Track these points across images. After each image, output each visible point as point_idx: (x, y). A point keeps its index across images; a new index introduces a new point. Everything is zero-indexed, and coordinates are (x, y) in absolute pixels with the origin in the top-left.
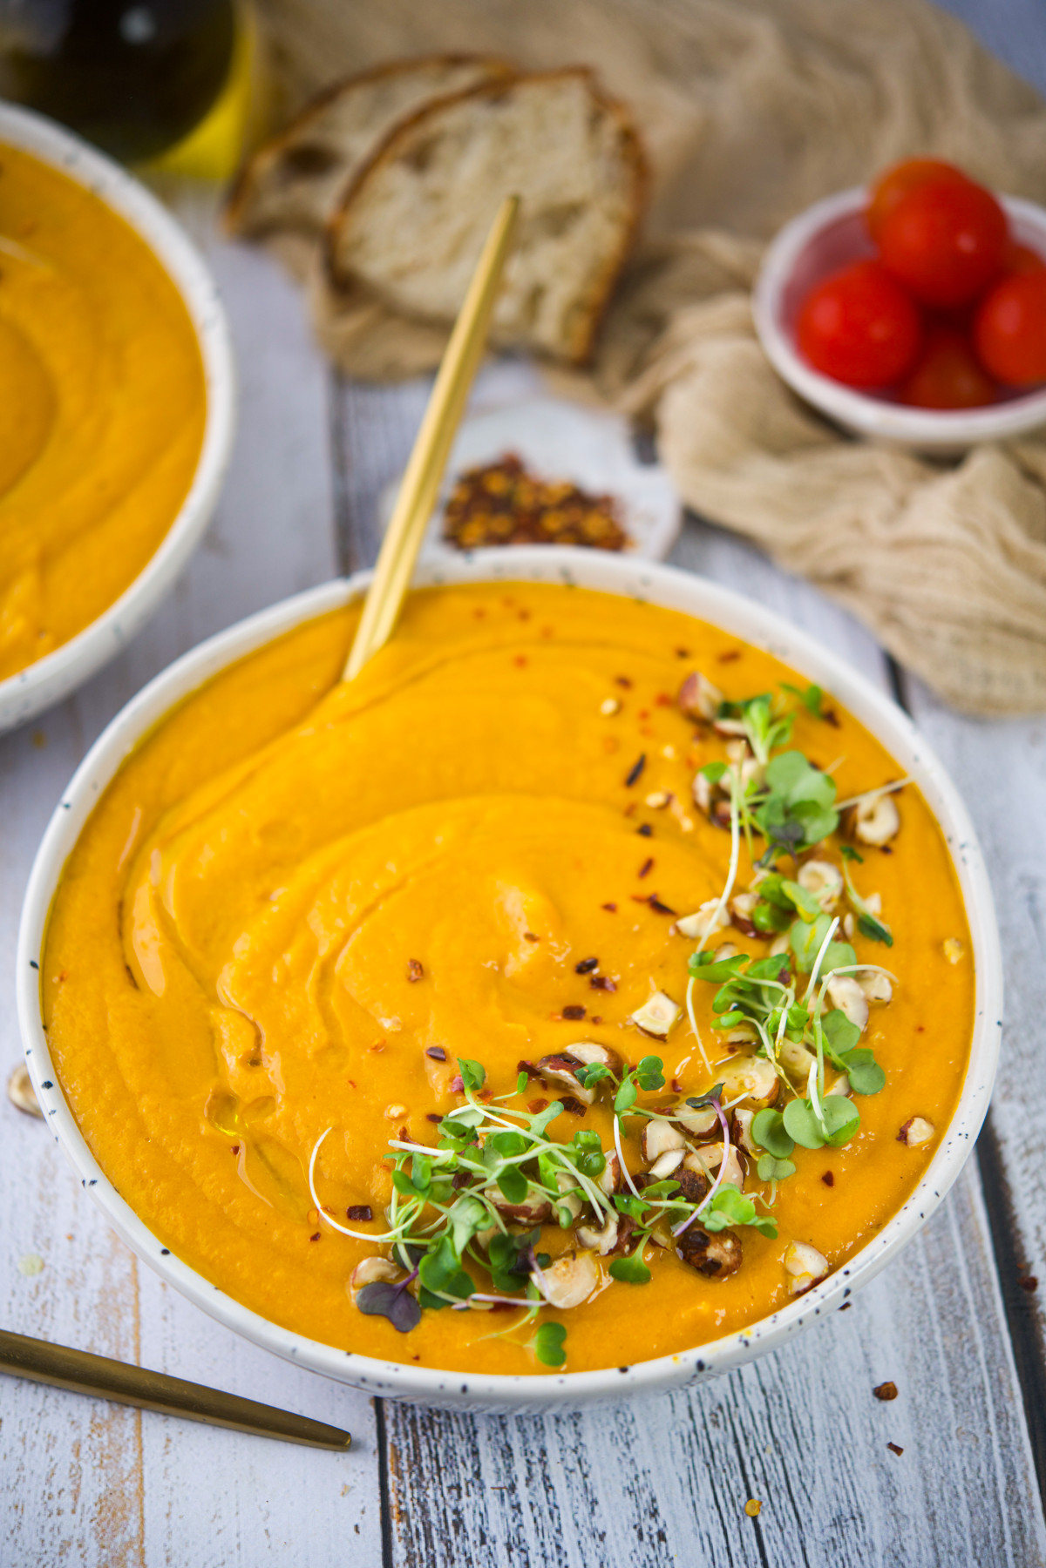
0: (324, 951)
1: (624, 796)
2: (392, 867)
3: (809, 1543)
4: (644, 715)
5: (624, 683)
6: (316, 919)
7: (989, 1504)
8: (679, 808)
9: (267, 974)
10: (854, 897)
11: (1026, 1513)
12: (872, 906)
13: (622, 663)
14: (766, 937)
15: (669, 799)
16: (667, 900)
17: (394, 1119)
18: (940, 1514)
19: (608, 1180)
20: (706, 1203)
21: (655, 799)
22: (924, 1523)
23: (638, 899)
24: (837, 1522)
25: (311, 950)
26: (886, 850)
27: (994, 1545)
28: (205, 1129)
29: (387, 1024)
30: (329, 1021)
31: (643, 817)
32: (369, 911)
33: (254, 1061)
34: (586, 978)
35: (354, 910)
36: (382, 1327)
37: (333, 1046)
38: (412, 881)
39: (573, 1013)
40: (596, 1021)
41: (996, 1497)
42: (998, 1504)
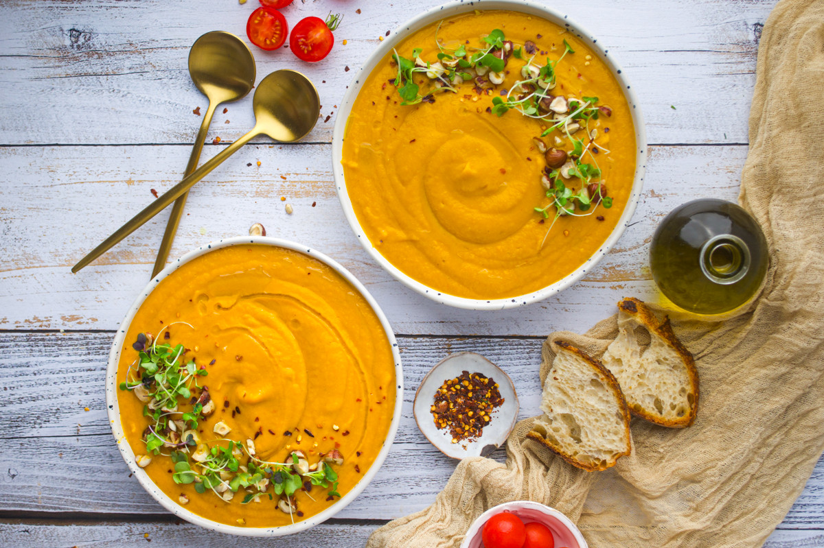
0: (252, 330)
1: (302, 428)
2: (279, 353)
3: (105, 447)
4: (332, 438)
5: (347, 433)
6: (265, 329)
7: (113, 498)
8: (296, 446)
9: (248, 312)
10: (259, 494)
11: (110, 508)
12: (257, 499)
13: (356, 433)
14: (247, 466)
15: (298, 443)
16: (260, 437)
17: (194, 347)
18: (111, 484)
19: (165, 409)
20: (158, 436)
21: (299, 439)
22: (109, 480)
23: (260, 428)
24: (111, 456)
25: (253, 326)
26: (277, 507)
27: (101, 498)
28: (198, 292)
29: (225, 348)
30: (228, 330)
31: (295, 433)
32: (263, 344)
33: (219, 307)
34: (235, 409)
35: (264, 340)
36: (134, 340)
37: (220, 330)
38: (271, 360)
39: (227, 404)
40: (223, 410)
41: (115, 501)
42: (112, 501)
